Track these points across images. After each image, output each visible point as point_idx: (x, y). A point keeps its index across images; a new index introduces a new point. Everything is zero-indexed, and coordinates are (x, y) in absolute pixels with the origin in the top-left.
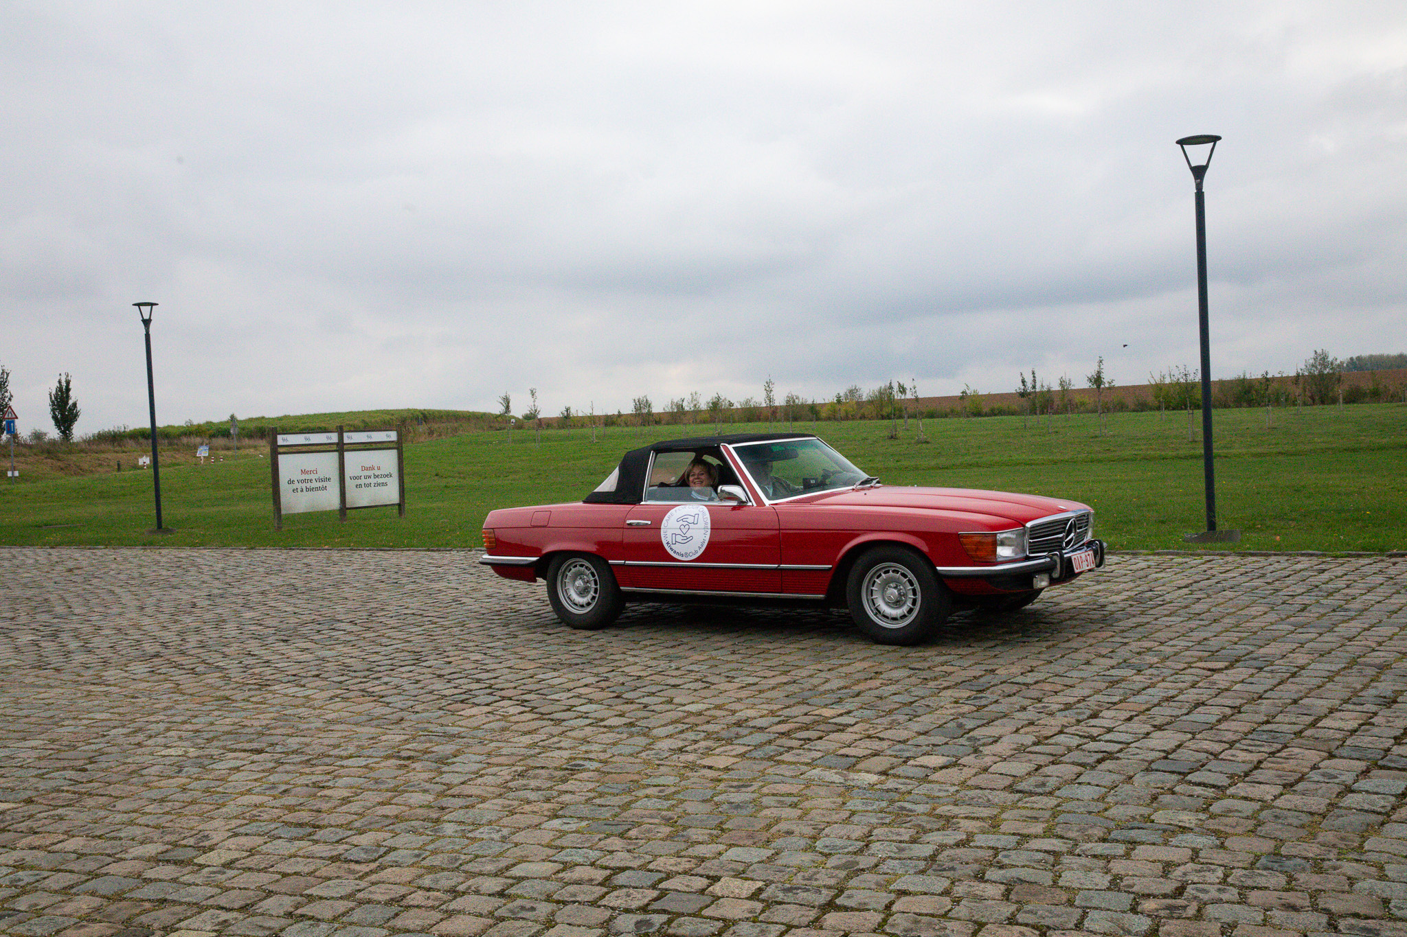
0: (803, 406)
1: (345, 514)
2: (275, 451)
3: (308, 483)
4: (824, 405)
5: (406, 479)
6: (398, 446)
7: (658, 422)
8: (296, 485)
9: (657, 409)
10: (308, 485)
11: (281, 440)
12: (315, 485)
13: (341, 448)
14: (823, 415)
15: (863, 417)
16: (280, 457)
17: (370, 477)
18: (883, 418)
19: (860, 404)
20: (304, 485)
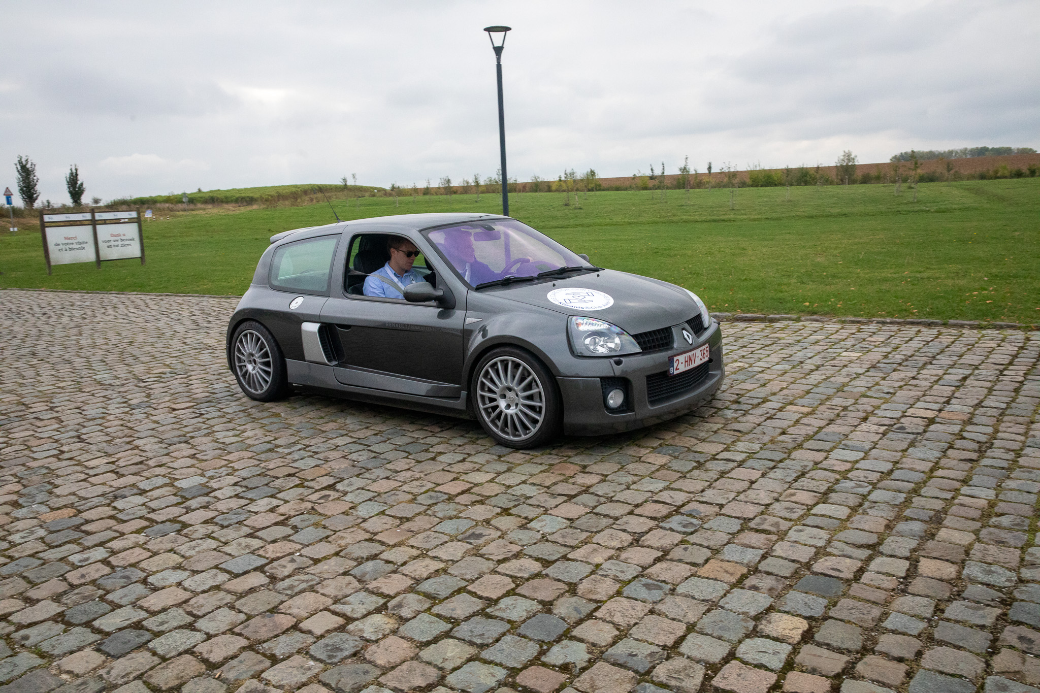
0: (542, 183)
1: (100, 264)
2: (43, 226)
3: (70, 245)
4: (553, 182)
6: (138, 221)
7: (455, 193)
8: (61, 247)
9: (455, 183)
11: (47, 218)
12: (75, 246)
13: (94, 223)
14: (554, 188)
15: (577, 190)
16: (47, 229)
17: (117, 241)
18: (589, 190)
19: (574, 181)
20: (67, 247)
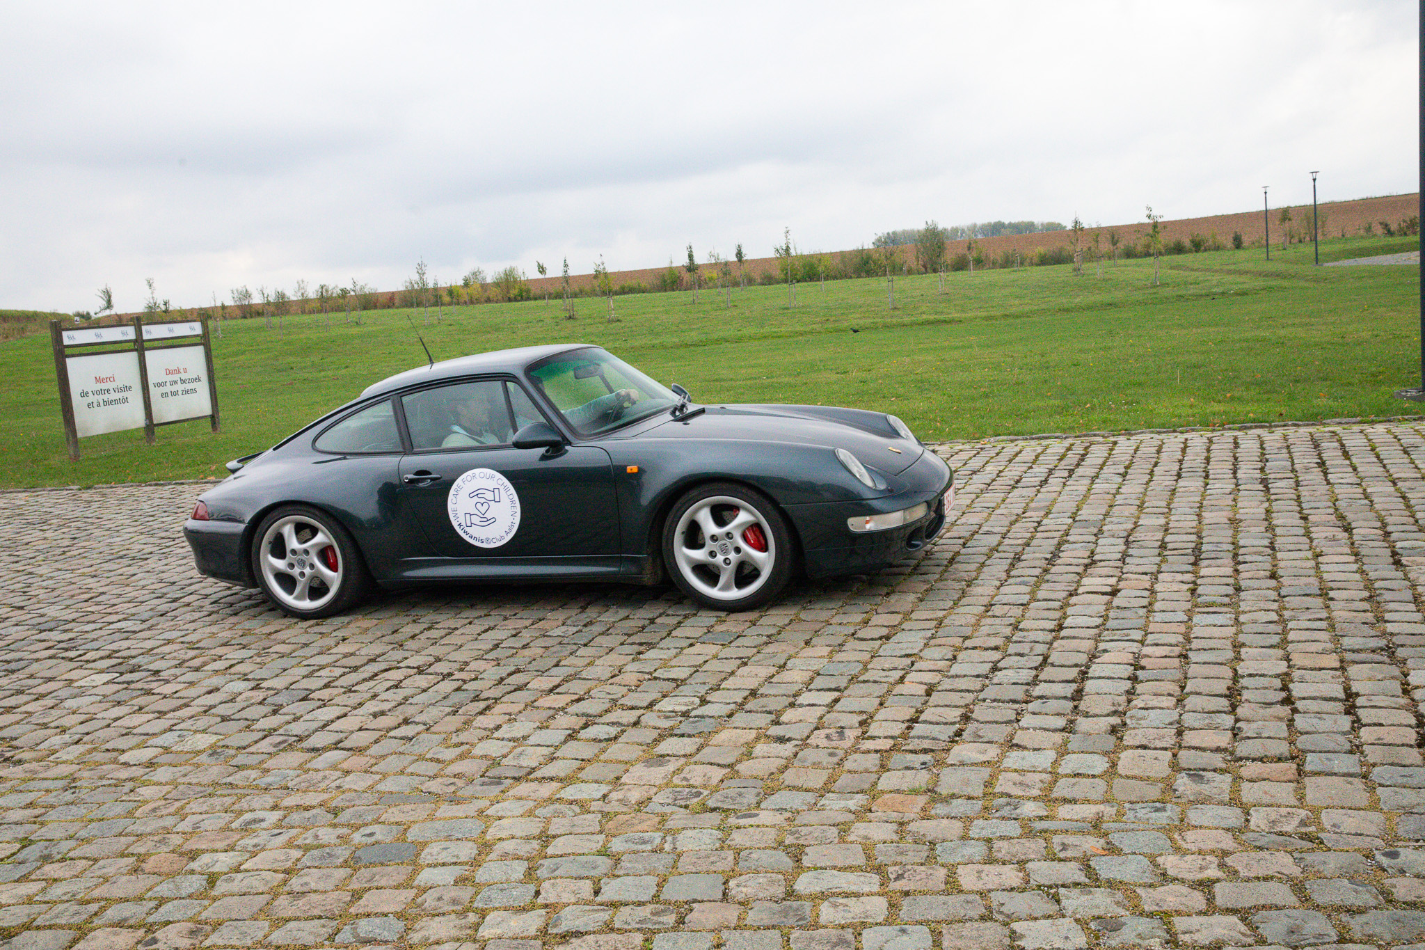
1: (153, 433)
2: (61, 354)
3: (107, 397)
5: (217, 384)
6: (204, 340)
8: (91, 398)
10: (106, 397)
11: (69, 338)
12: (114, 396)
13: (140, 346)
16: (68, 360)
17: (176, 382)
20: (100, 398)
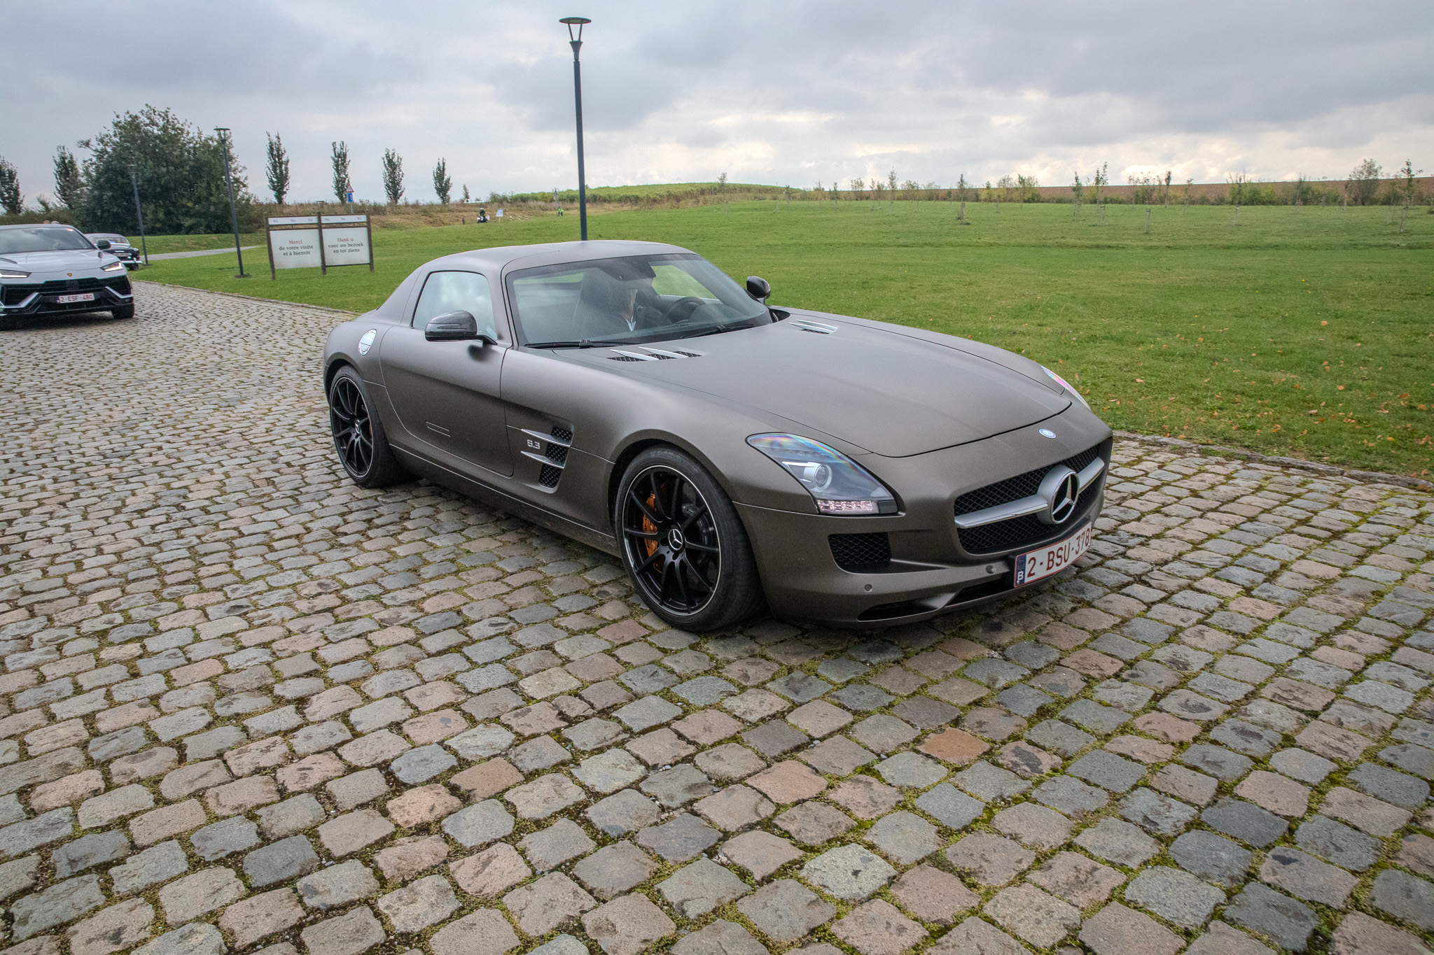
1: (325, 270)
2: (267, 228)
3: (294, 250)
5: (374, 247)
6: (367, 225)
8: (286, 251)
11: (272, 221)
12: (300, 250)
13: (320, 227)
14: (982, 197)
15: (1011, 200)
16: (272, 232)
17: (345, 246)
18: (1025, 202)
